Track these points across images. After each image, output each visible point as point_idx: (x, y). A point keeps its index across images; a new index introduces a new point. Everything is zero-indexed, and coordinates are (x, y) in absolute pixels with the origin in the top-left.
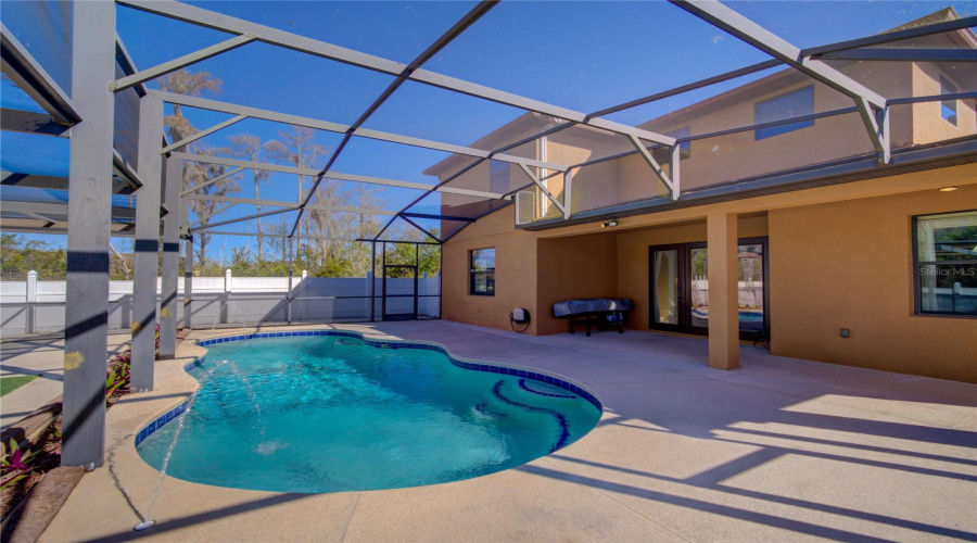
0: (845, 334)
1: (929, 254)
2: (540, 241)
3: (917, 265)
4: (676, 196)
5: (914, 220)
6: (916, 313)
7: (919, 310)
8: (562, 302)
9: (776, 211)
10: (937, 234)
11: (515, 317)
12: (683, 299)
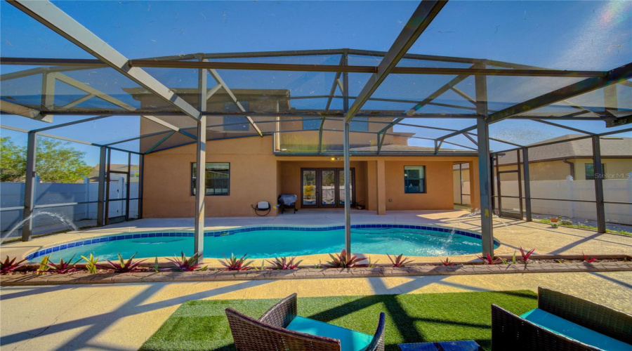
6: (405, 193)
11: (259, 207)
12: (319, 193)
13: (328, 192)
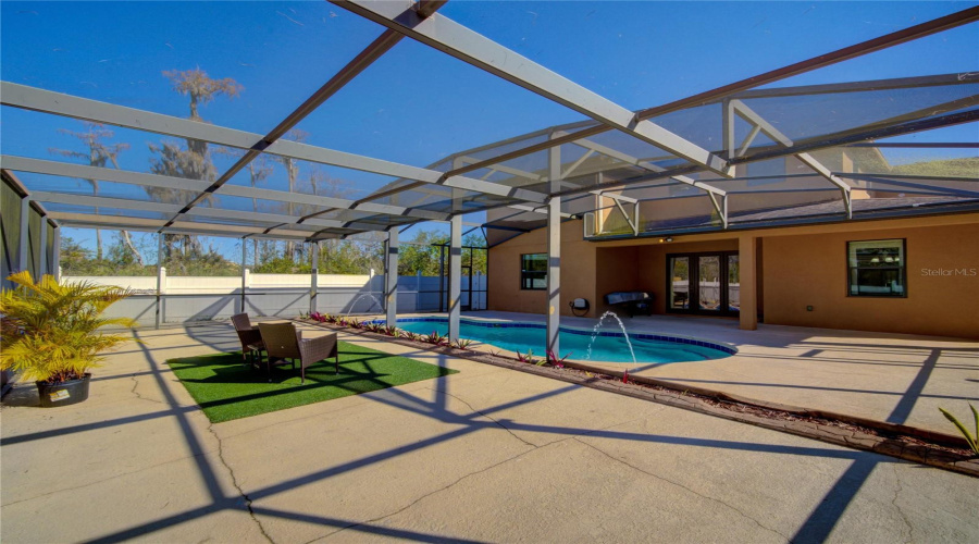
0: (810, 309)
1: (854, 262)
2: (599, 250)
3: (849, 269)
4: (726, 227)
5: (848, 244)
6: (848, 296)
7: (850, 294)
8: (617, 292)
9: (767, 238)
10: (858, 251)
11: (576, 305)
12: (694, 290)
13: (710, 290)
